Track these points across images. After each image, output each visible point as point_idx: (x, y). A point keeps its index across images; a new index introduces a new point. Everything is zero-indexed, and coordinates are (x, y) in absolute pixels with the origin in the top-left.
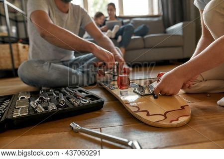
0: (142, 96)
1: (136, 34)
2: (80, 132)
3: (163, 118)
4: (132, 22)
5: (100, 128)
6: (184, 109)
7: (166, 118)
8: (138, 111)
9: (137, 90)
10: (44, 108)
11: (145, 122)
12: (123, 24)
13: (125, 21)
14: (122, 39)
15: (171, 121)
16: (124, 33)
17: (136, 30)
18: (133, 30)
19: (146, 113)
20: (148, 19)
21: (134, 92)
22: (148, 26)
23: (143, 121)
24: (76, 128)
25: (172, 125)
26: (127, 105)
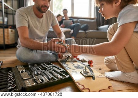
4: (79, 21)
8: (84, 89)
9: (82, 73)
13: (74, 20)
18: (80, 27)
19: (88, 90)
20: (88, 20)
26: (77, 83)
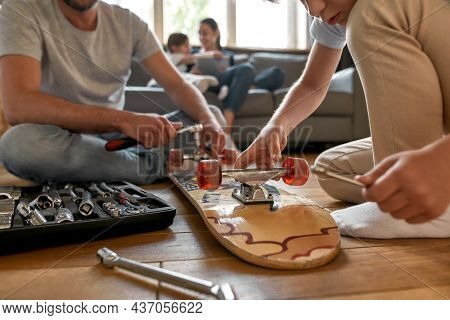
0: (246, 204)
1: (259, 85)
2: (116, 268)
3: (280, 248)
4: (252, 59)
5: (161, 262)
6: (327, 233)
7: (285, 248)
8: (231, 233)
9: (238, 193)
10: (46, 217)
11: (241, 256)
12: (232, 62)
13: (237, 57)
14: (229, 93)
15: (294, 257)
16: (234, 80)
17: (260, 77)
18: (254, 76)
19: (246, 238)
21: (233, 196)
22: (284, 71)
23: (238, 253)
24: (109, 259)
25: (294, 264)
26: (209, 220)
